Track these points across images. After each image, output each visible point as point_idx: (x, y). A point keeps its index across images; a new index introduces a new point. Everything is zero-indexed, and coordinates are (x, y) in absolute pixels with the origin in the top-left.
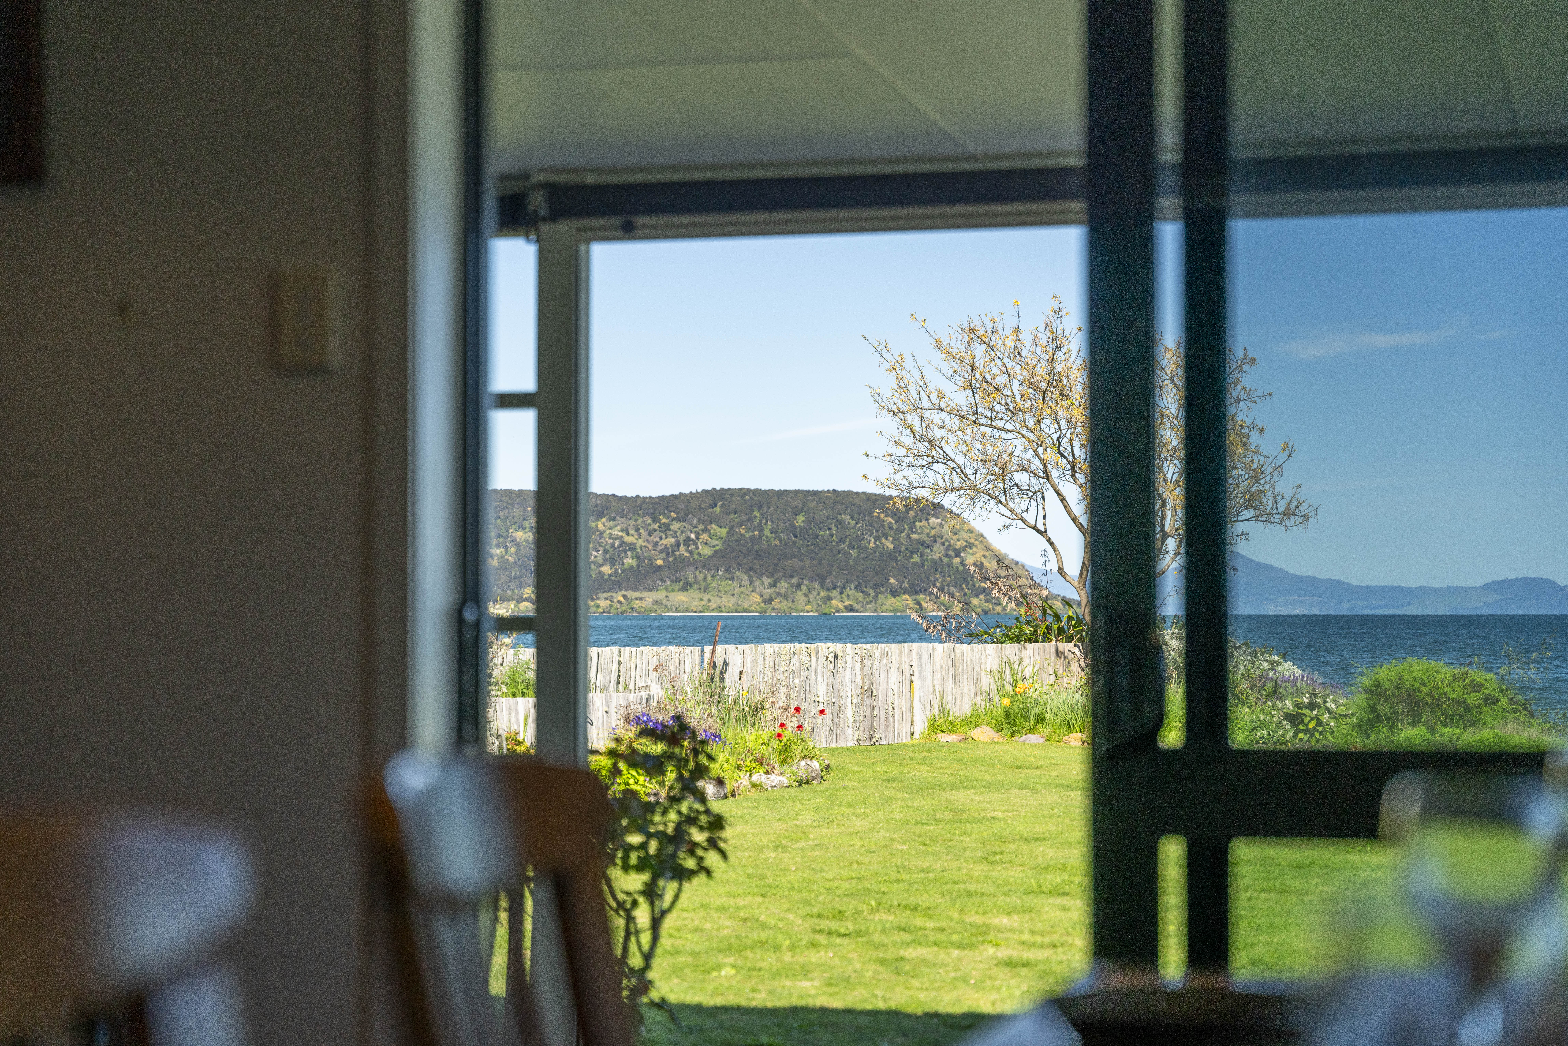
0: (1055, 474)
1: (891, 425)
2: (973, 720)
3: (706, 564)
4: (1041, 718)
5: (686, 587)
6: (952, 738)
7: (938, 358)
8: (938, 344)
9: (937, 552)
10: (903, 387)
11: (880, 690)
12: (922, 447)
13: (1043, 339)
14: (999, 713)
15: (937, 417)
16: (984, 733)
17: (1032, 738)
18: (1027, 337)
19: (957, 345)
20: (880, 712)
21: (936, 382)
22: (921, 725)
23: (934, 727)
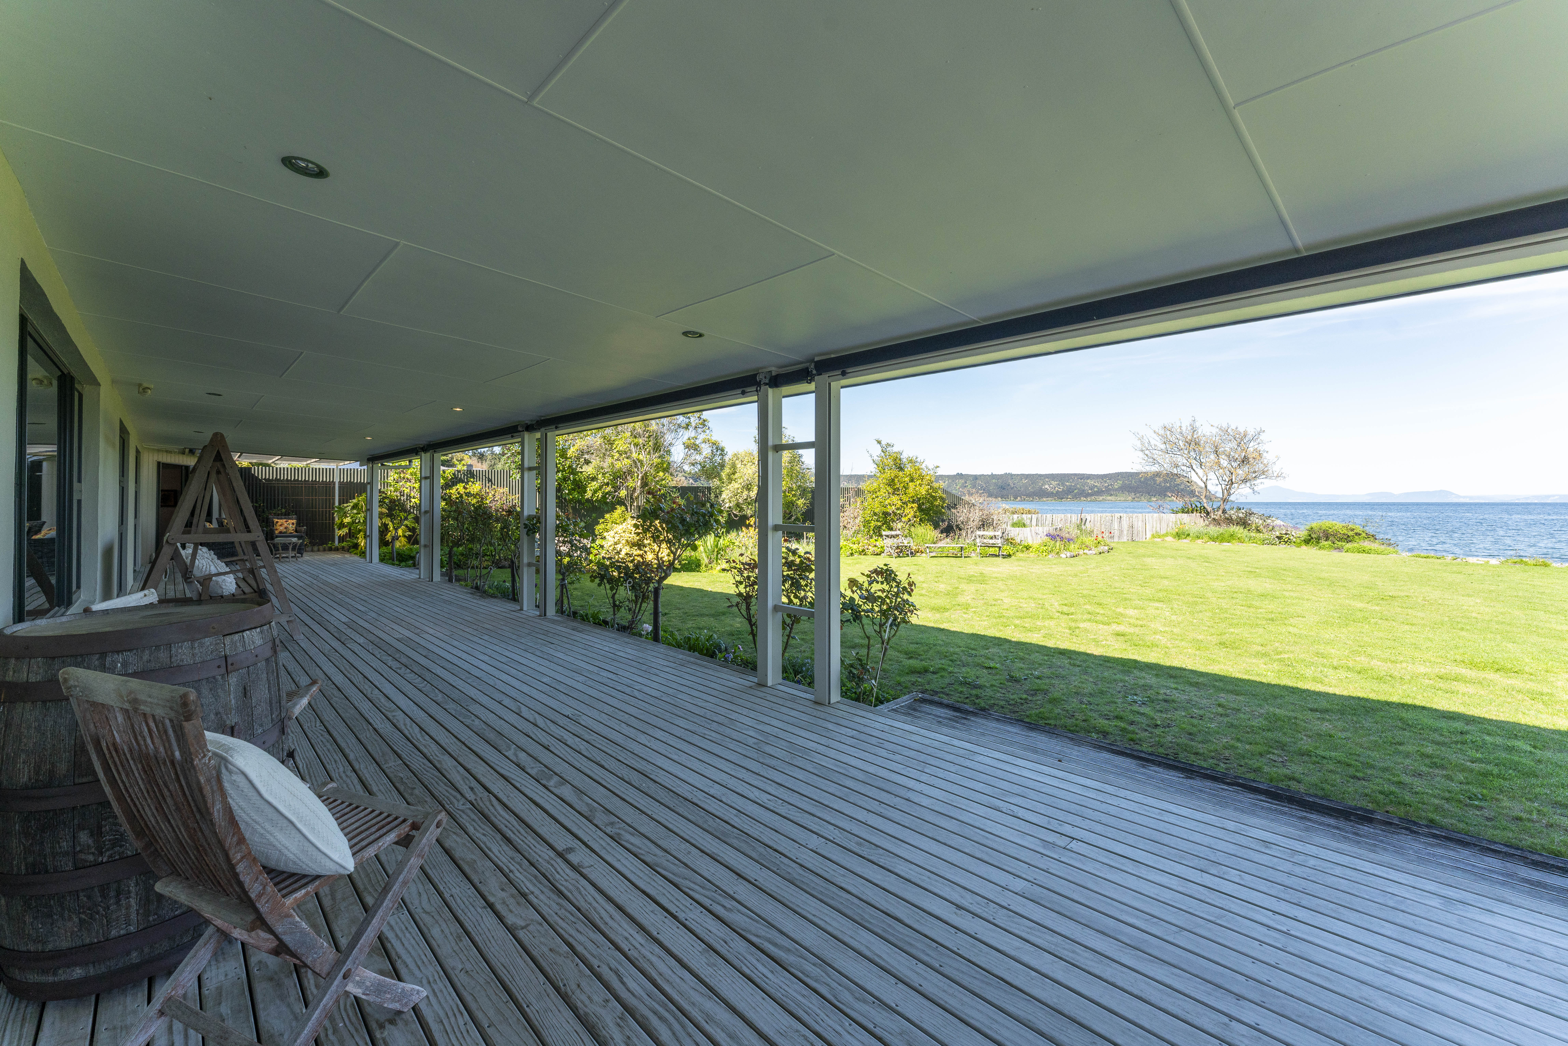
0: (1194, 467)
1: (1141, 454)
2: (1167, 535)
3: (1116, 490)
4: (1188, 535)
5: (1111, 495)
6: (1159, 540)
7: (1155, 436)
8: (1155, 432)
9: (1182, 487)
10: (1143, 444)
11: (1135, 526)
12: (1151, 460)
13: (1189, 428)
14: (1174, 533)
15: (1154, 452)
16: (1169, 539)
17: (1185, 541)
18: (1184, 429)
19: (1162, 432)
20: (1135, 532)
21: (1153, 442)
22: (1149, 535)
23: (1153, 536)
